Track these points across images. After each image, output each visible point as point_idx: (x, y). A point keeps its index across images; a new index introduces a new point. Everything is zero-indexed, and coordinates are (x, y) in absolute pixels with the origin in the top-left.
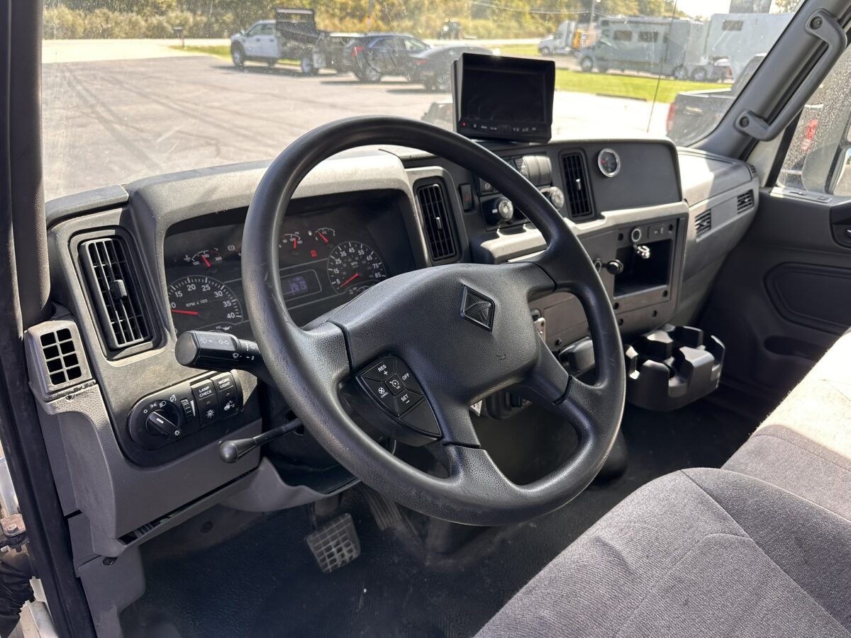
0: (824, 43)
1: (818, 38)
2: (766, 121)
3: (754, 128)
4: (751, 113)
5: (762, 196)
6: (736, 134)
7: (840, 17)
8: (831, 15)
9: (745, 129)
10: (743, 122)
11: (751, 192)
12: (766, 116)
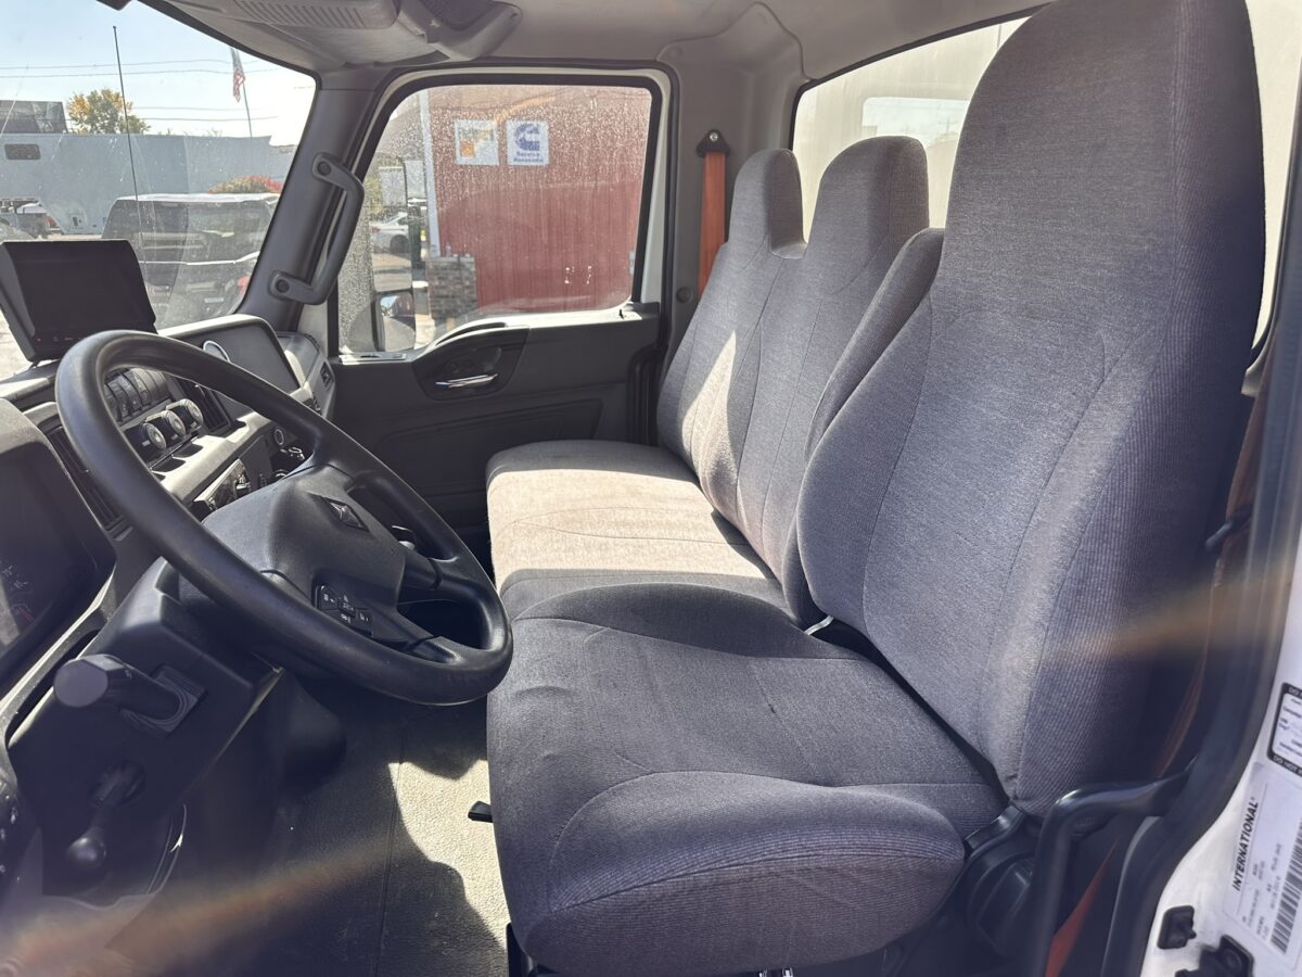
0: (337, 187)
1: (329, 185)
2: (305, 281)
3: (296, 290)
4: (285, 274)
5: (332, 365)
6: (276, 301)
7: (344, 160)
8: (336, 159)
9: (286, 295)
10: (281, 286)
11: (325, 364)
12: (304, 275)
